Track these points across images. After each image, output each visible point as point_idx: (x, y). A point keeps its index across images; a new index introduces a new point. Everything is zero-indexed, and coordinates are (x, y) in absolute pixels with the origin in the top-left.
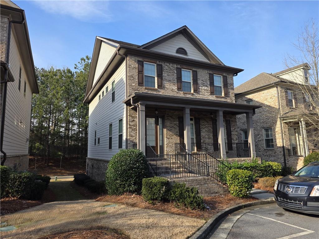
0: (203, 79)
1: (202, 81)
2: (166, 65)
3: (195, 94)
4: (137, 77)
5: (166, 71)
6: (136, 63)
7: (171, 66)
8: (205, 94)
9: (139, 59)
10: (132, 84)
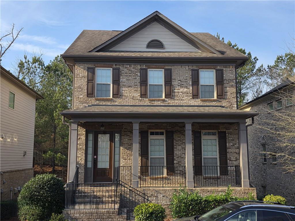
0: (181, 78)
1: (179, 82)
2: (126, 68)
3: (167, 100)
4: (86, 88)
5: (125, 75)
6: (85, 71)
7: (133, 68)
8: (183, 99)
9: (89, 66)
10: (80, 96)
